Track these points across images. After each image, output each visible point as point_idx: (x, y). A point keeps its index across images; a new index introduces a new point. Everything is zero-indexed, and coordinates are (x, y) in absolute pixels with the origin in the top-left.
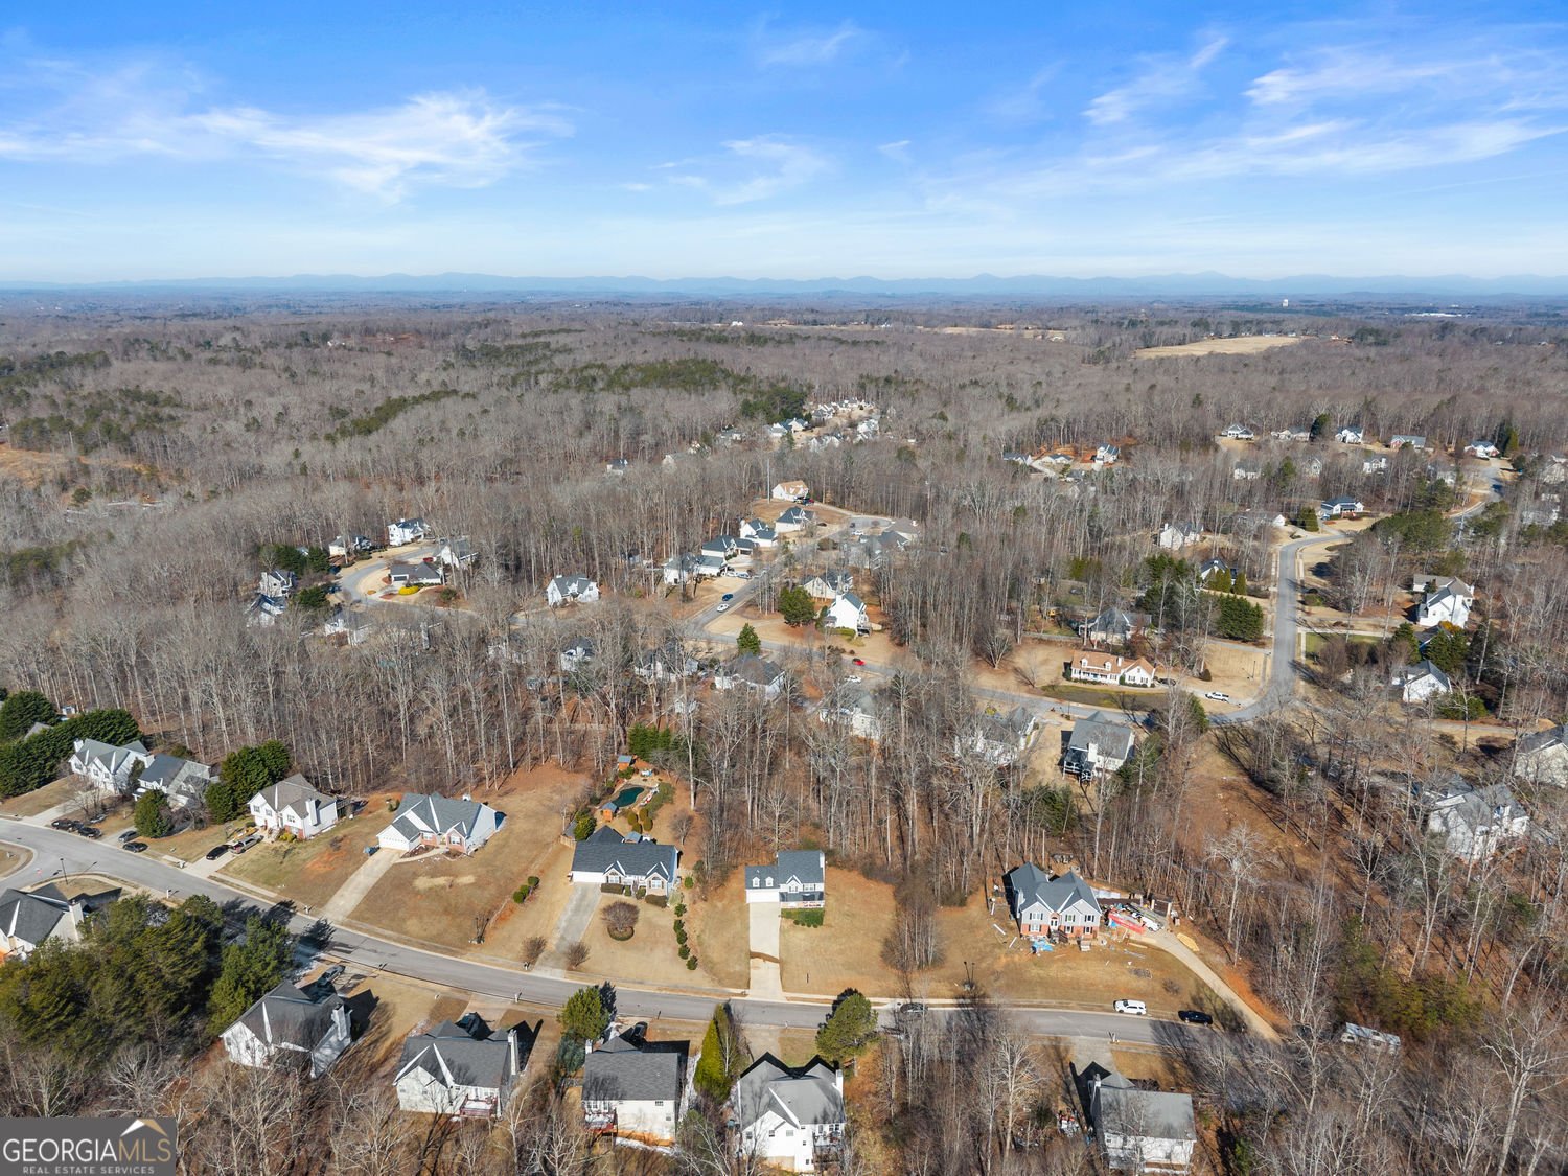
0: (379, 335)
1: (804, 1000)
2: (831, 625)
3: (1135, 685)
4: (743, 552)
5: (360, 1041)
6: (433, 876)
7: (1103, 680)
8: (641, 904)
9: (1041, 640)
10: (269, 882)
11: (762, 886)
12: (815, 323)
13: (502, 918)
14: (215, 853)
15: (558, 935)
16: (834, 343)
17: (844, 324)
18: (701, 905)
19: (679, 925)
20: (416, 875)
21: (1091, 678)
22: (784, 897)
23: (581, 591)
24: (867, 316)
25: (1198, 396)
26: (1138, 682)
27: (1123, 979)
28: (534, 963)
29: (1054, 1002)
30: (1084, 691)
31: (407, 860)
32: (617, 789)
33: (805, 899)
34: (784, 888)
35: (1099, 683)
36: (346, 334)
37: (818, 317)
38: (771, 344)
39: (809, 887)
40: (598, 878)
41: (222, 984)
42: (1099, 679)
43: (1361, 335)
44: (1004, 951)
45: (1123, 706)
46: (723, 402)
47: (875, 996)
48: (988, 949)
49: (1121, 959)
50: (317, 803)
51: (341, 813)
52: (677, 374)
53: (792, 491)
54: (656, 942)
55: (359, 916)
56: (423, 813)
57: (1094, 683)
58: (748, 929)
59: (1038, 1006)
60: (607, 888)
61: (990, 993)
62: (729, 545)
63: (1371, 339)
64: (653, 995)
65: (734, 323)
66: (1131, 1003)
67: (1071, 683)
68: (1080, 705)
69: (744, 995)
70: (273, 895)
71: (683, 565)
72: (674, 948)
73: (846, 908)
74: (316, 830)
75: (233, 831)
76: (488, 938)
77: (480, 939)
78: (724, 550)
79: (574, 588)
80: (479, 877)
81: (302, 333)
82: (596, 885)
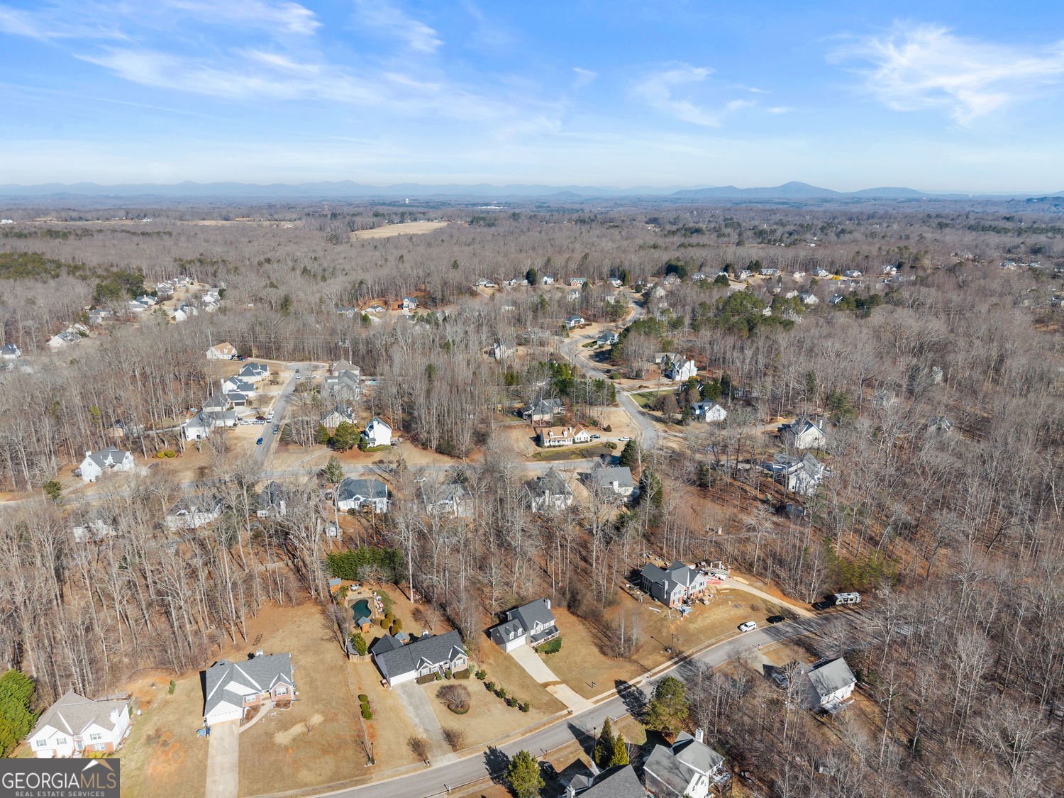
1: (602, 699)
2: (371, 445)
3: (581, 442)
4: (237, 404)
6: (285, 728)
7: (564, 443)
8: (454, 682)
11: (516, 636)
12: (80, 219)
13: (372, 737)
15: (422, 730)
17: (107, 219)
19: (489, 686)
20: (269, 734)
22: (534, 638)
23: (118, 462)
24: (127, 213)
25: (455, 262)
26: (583, 440)
27: (732, 613)
28: (425, 759)
29: (713, 640)
30: (557, 453)
31: (249, 726)
33: (547, 634)
34: (531, 632)
35: (563, 445)
37: (82, 215)
38: (72, 238)
39: (547, 625)
40: (412, 675)
42: (561, 443)
43: (474, 221)
44: (669, 621)
45: (584, 456)
47: (632, 679)
48: (659, 624)
49: (724, 602)
54: (486, 704)
58: (524, 670)
59: (710, 646)
60: (421, 680)
61: (682, 649)
62: (221, 400)
63: (482, 222)
66: (748, 624)
67: (546, 450)
69: (570, 713)
72: (500, 703)
76: (376, 757)
77: (371, 760)
78: (220, 405)
79: (110, 460)
80: (323, 713)
82: (411, 681)
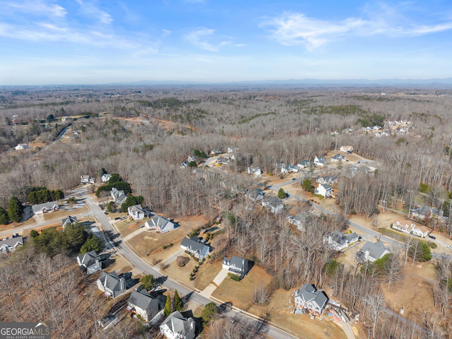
0: (269, 97)
3: (416, 235)
5: (103, 270)
6: (150, 236)
7: (404, 231)
8: (192, 259)
9: (393, 212)
10: (120, 228)
11: (226, 264)
13: (157, 252)
14: (117, 219)
15: (166, 260)
16: (412, 101)
17: (426, 94)
18: (209, 264)
19: (198, 267)
20: (146, 235)
21: (399, 229)
22: (230, 269)
23: (256, 171)
24: (436, 92)
26: (418, 234)
28: (155, 265)
30: (394, 233)
31: (148, 231)
32: (212, 227)
33: (236, 272)
34: (231, 267)
35: (402, 232)
36: (261, 96)
39: (238, 269)
40: (185, 248)
41: (83, 247)
42: (402, 230)
44: (286, 309)
46: (351, 119)
47: (236, 307)
48: (282, 306)
49: (324, 327)
50: (138, 213)
51: (145, 216)
52: (343, 110)
53: (346, 149)
54: (188, 270)
55: (129, 241)
56: (155, 220)
57: (400, 231)
58: (217, 275)
60: (186, 252)
61: (272, 320)
62: (306, 163)
64: (175, 283)
65: (382, 94)
67: (391, 229)
68: (390, 238)
69: (199, 292)
70: (118, 231)
71: (287, 168)
73: (252, 279)
74: (138, 219)
75: (123, 215)
76: (150, 256)
77: (148, 255)
78: (304, 165)
79: (254, 170)
80: (159, 240)
81: (250, 96)
82: (184, 250)
